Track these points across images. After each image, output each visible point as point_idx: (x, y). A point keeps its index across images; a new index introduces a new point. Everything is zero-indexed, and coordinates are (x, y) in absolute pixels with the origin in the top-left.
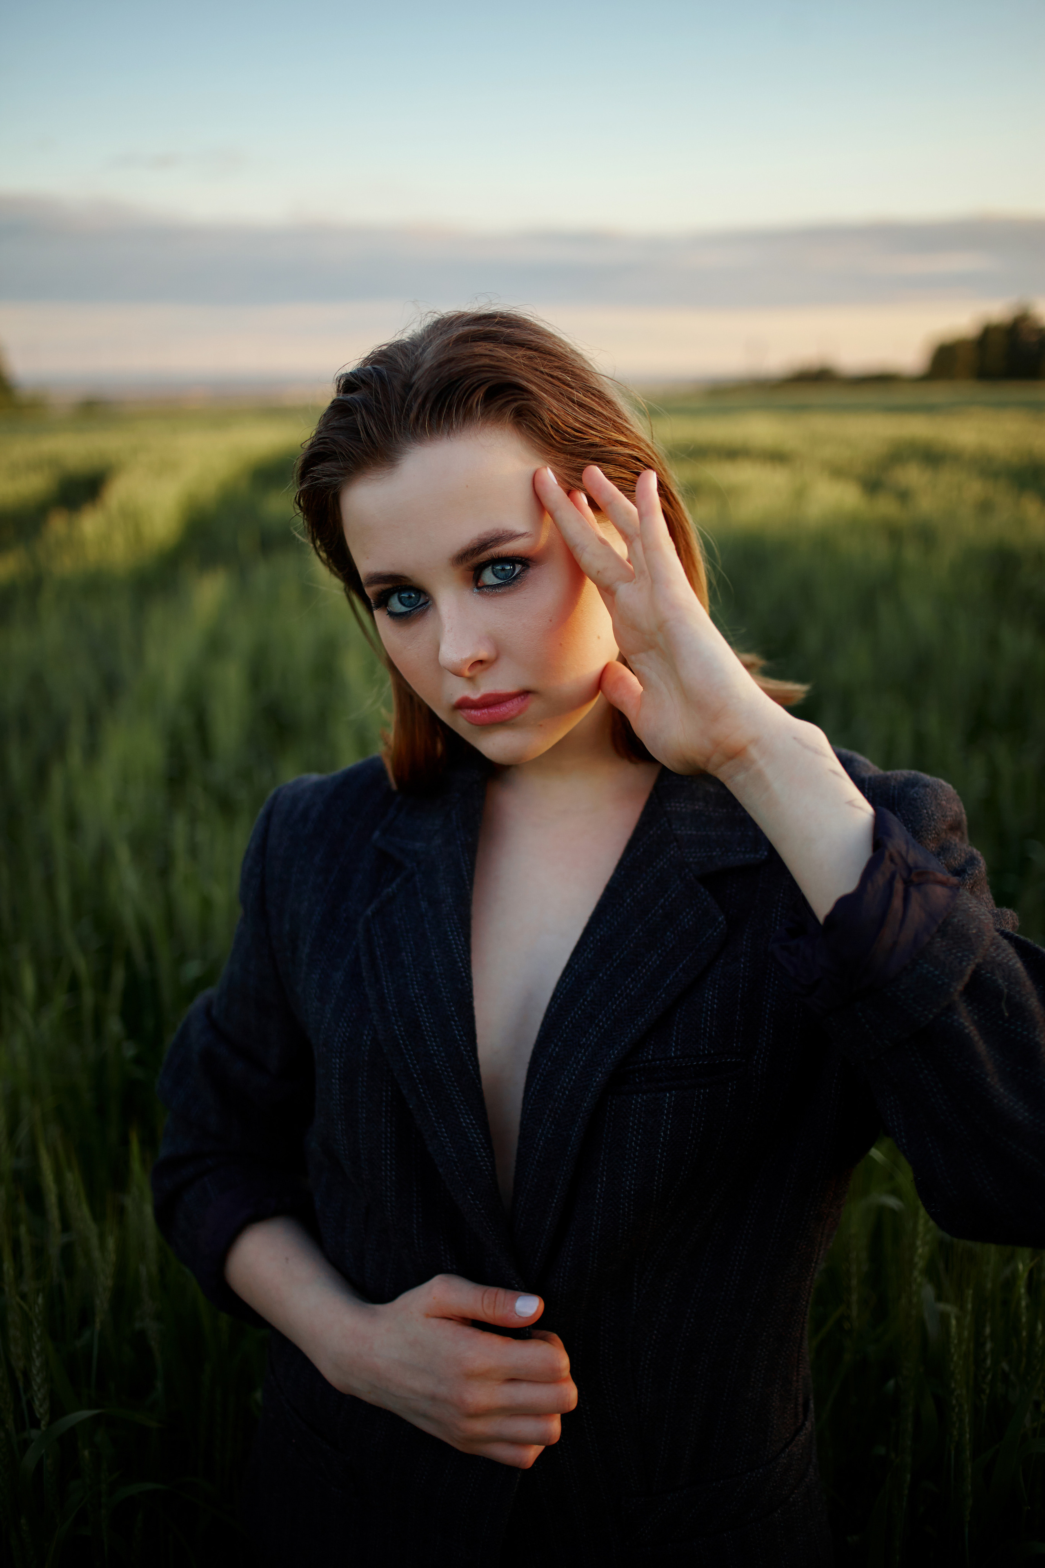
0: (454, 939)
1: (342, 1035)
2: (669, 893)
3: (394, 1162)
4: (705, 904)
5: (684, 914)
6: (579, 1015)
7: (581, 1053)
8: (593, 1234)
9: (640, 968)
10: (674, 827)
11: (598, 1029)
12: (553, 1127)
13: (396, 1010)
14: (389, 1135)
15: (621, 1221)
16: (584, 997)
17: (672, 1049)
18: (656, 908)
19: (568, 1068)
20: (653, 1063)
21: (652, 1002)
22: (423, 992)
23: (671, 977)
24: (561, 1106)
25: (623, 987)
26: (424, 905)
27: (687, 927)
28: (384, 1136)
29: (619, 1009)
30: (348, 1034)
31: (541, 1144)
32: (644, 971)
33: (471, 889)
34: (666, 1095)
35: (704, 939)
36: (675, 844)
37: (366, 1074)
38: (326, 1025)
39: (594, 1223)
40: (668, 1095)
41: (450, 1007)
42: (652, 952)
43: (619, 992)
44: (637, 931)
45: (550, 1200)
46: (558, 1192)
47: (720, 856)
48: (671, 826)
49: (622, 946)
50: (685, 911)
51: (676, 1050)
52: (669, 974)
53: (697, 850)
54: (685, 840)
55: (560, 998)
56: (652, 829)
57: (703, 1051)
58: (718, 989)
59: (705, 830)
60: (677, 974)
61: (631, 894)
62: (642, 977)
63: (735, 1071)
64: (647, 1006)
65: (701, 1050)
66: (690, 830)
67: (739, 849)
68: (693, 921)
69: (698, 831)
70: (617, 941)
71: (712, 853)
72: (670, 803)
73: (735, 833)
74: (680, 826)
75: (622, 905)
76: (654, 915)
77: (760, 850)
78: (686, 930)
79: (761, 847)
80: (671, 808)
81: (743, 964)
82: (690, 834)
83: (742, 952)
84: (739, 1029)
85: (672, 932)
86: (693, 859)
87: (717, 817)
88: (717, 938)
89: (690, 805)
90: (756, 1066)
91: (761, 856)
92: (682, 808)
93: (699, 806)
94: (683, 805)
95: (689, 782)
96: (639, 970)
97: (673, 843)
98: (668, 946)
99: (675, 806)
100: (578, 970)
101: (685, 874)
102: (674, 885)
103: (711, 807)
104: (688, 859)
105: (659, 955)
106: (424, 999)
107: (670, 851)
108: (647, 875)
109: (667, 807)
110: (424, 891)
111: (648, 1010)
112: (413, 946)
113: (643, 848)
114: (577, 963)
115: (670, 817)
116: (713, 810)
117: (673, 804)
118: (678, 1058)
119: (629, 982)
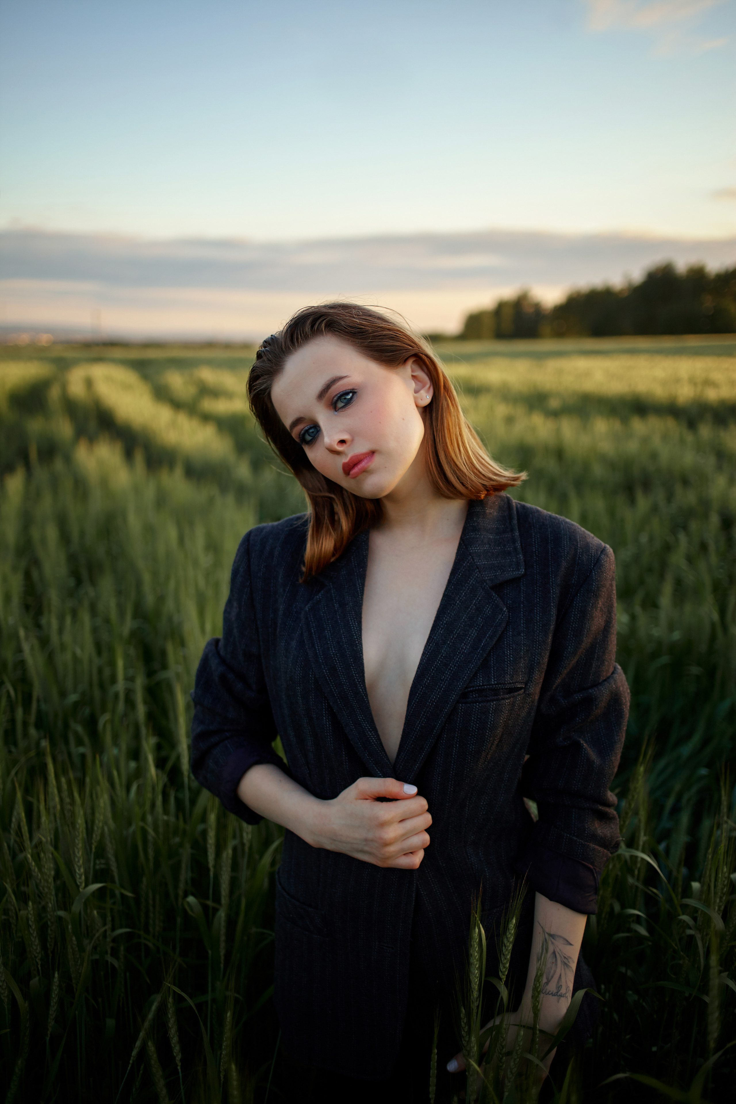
0: (352, 624)
1: (298, 674)
2: (477, 597)
3: (332, 739)
4: (496, 602)
5: (486, 608)
6: (439, 664)
7: (442, 683)
8: (451, 772)
9: (467, 638)
10: (475, 561)
11: (450, 671)
12: (425, 720)
13: (324, 661)
14: (328, 726)
15: (466, 766)
16: (441, 654)
17: (492, 680)
18: (472, 605)
19: (435, 691)
20: (483, 687)
21: (476, 656)
22: (337, 652)
23: (484, 641)
24: (431, 710)
25: (460, 649)
26: (336, 606)
27: (488, 615)
28: (325, 726)
29: (460, 660)
30: (301, 674)
31: (418, 728)
32: (470, 639)
33: (362, 598)
34: (491, 704)
35: (498, 621)
36: (477, 570)
37: (313, 695)
38: (290, 670)
39: (452, 767)
40: (492, 704)
41: (351, 659)
42: (472, 629)
43: (459, 651)
44: (464, 618)
45: (419, 756)
46: (425, 752)
47: (500, 574)
48: (474, 561)
49: (457, 626)
50: (486, 606)
51: (495, 680)
52: (482, 640)
53: (489, 572)
54: (482, 567)
55: (428, 654)
56: (464, 563)
57: (507, 681)
58: (512, 649)
59: (491, 561)
60: (486, 640)
61: (459, 598)
62: (469, 642)
63: (520, 691)
64: (474, 658)
65: (506, 681)
66: (484, 561)
67: (509, 570)
68: (491, 611)
69: (487, 562)
70: (455, 624)
71: (496, 573)
72: (472, 548)
73: (507, 560)
74: (479, 560)
75: (455, 605)
76: (471, 609)
77: (521, 569)
78: (488, 616)
79: (521, 567)
80: (473, 550)
81: (523, 637)
82: (484, 564)
83: (521, 630)
84: (522, 671)
85: (481, 618)
86: (487, 577)
87: (496, 552)
88: (504, 620)
89: (482, 547)
90: (529, 689)
91: (521, 572)
92: (478, 550)
93: (487, 547)
94: (478, 548)
95: (479, 535)
96: (467, 639)
97: (476, 570)
98: (480, 625)
99: (474, 549)
100: (436, 639)
101: (484, 586)
102: (479, 592)
103: (492, 547)
104: (485, 578)
105: (476, 630)
106: (337, 656)
107: (475, 574)
108: (465, 588)
109: (470, 550)
110: (337, 598)
111: (474, 660)
112: (331, 628)
113: (461, 573)
114: (435, 636)
115: (473, 555)
116: (494, 549)
117: (473, 548)
118: (496, 685)
119: (463, 646)
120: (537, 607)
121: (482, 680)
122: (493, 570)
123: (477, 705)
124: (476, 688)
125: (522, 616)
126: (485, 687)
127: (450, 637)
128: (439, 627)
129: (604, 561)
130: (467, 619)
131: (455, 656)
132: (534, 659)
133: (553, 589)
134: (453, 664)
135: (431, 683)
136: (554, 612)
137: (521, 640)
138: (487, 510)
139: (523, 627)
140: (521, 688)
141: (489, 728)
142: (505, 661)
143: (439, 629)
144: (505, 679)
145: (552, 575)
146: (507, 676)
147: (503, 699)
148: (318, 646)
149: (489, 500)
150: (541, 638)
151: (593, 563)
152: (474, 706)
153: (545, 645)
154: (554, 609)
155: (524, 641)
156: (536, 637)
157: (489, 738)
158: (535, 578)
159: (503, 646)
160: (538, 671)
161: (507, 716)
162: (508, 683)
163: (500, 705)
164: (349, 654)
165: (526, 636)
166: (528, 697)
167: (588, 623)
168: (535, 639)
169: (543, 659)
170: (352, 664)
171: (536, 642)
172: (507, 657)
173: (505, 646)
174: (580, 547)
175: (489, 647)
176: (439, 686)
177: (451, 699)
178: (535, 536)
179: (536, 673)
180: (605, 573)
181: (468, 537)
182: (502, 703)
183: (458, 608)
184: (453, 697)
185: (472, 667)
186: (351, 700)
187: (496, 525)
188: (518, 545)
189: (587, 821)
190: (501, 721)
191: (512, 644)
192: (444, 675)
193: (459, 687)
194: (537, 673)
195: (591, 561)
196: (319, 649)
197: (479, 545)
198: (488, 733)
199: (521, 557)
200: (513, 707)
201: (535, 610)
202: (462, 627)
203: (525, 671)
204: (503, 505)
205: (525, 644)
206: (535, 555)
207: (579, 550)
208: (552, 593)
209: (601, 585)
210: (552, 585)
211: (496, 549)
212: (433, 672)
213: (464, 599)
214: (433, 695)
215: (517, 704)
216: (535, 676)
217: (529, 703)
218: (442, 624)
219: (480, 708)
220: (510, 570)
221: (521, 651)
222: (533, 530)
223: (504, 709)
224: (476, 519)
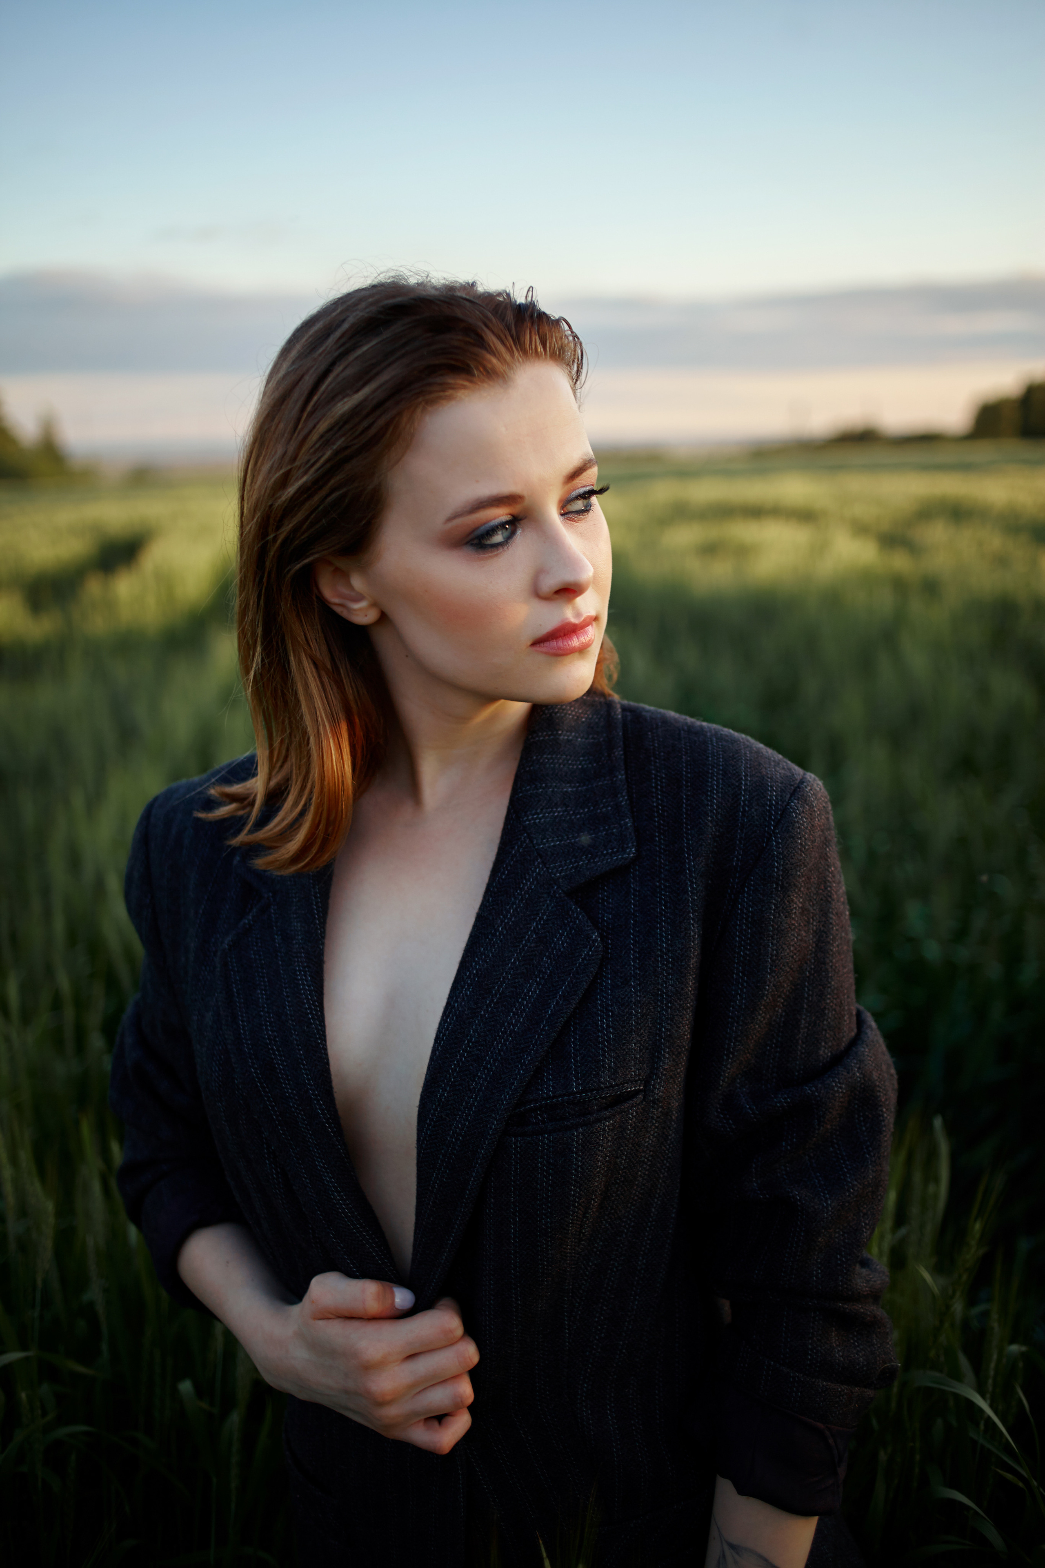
2: (540, 915)
4: (577, 922)
5: (558, 936)
6: (465, 1058)
7: (472, 1097)
8: (513, 1271)
9: (520, 1000)
10: (535, 842)
11: (486, 1071)
12: (447, 1172)
13: (252, 1052)
16: (469, 1038)
17: (573, 1084)
18: (529, 933)
19: (460, 1113)
20: (555, 1100)
21: (536, 1037)
22: (276, 1033)
23: (553, 1006)
24: (455, 1152)
25: (506, 1024)
26: (277, 939)
27: (562, 950)
29: (505, 1048)
32: (525, 1003)
34: (574, 1134)
35: (580, 961)
36: (539, 860)
39: (513, 1261)
40: (576, 1133)
41: (299, 1049)
42: (530, 981)
43: (503, 1030)
44: (513, 960)
47: (587, 864)
48: (532, 842)
49: (500, 978)
50: (559, 933)
51: (578, 1084)
52: (550, 1003)
53: (563, 862)
54: (549, 853)
55: (443, 1040)
56: (513, 848)
57: (604, 1084)
58: (612, 1016)
59: (568, 838)
60: (557, 1002)
61: (502, 921)
62: (524, 1010)
63: (635, 1100)
64: (532, 1041)
65: (602, 1083)
66: (552, 841)
67: (605, 852)
68: (567, 943)
69: (560, 841)
70: (495, 973)
71: (578, 862)
72: (528, 816)
73: (600, 834)
74: (542, 839)
75: (494, 935)
76: (529, 940)
77: (628, 848)
78: (562, 952)
79: (627, 844)
80: (530, 821)
81: (634, 987)
82: (554, 846)
83: (631, 973)
84: (636, 1058)
85: (549, 957)
86: (560, 873)
87: (578, 819)
88: (593, 958)
89: (549, 813)
90: (653, 1091)
91: (629, 854)
92: (540, 819)
93: (559, 812)
94: (541, 816)
95: (544, 788)
96: (520, 1003)
97: (537, 860)
98: (546, 973)
99: (532, 819)
100: (458, 1008)
101: (554, 892)
102: (544, 905)
103: (571, 810)
104: (555, 875)
105: (538, 984)
106: (277, 1041)
107: (536, 869)
108: (515, 898)
109: (525, 821)
110: (279, 924)
111: (533, 1047)
112: (267, 984)
113: (507, 870)
114: (457, 1001)
115: (529, 831)
116: (574, 813)
117: (530, 817)
118: (581, 1093)
119: (511, 1018)
120: (660, 923)
121: (552, 1086)
122: (570, 857)
123: (545, 1138)
124: (541, 1102)
125: (632, 944)
126: (559, 1101)
127: (486, 1002)
128: (464, 983)
129: (796, 813)
130: (520, 962)
131: (496, 1040)
132: (660, 1030)
133: (692, 882)
134: (492, 1058)
135: (452, 1098)
136: (695, 931)
137: (632, 995)
138: (560, 735)
139: (634, 966)
140: (637, 1092)
141: (575, 1180)
142: (599, 1043)
143: (463, 987)
144: (599, 1080)
145: (689, 855)
146: (603, 1072)
147: (599, 1120)
148: (242, 1021)
149: (566, 714)
150: (672, 986)
151: (773, 821)
152: (539, 1140)
153: (680, 1000)
154: (696, 925)
155: (637, 995)
156: (662, 985)
157: (577, 1200)
158: (657, 863)
159: (594, 1010)
160: (668, 1053)
161: (610, 1152)
162: (607, 1087)
163: (593, 1133)
164: (296, 1040)
165: (639, 985)
166: (653, 1107)
167: (772, 944)
168: (658, 989)
169: (679, 1027)
170: (302, 1060)
171: (662, 996)
172: (602, 1032)
173: (598, 1010)
174: (745, 790)
175: (563, 1017)
176: (467, 1103)
177: (491, 1128)
178: (656, 775)
179: (665, 1057)
180: (800, 838)
181: (521, 795)
182: (597, 1129)
183: (501, 941)
184: (493, 1124)
185: (529, 1061)
186: (304, 1128)
187: (580, 764)
188: (623, 799)
189: (810, 1335)
190: (599, 1164)
191: (612, 1006)
192: (474, 1080)
193: (503, 1104)
194: (668, 1058)
195: (770, 817)
196: (244, 1026)
197: (542, 810)
198: (574, 1191)
199: (627, 823)
200: (621, 1132)
201: (657, 928)
202: (509, 980)
203: (641, 1057)
204: (597, 720)
205: (639, 1002)
206: (656, 814)
207: (744, 796)
208: (691, 891)
209: (792, 864)
210: (691, 876)
211: (579, 813)
212: (453, 1075)
213: (513, 922)
214: (457, 1121)
215: (631, 1125)
216: (664, 1063)
217: (658, 1117)
218: (469, 977)
219: (551, 1144)
220: (607, 853)
221: (632, 1018)
222: (653, 763)
223: (603, 1140)
224: (537, 756)
